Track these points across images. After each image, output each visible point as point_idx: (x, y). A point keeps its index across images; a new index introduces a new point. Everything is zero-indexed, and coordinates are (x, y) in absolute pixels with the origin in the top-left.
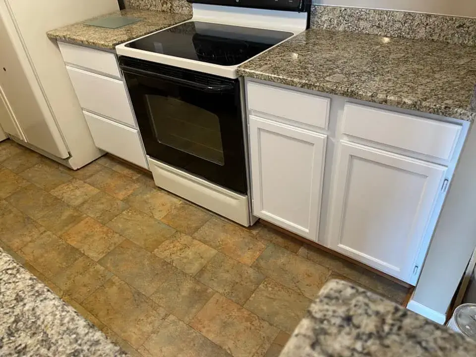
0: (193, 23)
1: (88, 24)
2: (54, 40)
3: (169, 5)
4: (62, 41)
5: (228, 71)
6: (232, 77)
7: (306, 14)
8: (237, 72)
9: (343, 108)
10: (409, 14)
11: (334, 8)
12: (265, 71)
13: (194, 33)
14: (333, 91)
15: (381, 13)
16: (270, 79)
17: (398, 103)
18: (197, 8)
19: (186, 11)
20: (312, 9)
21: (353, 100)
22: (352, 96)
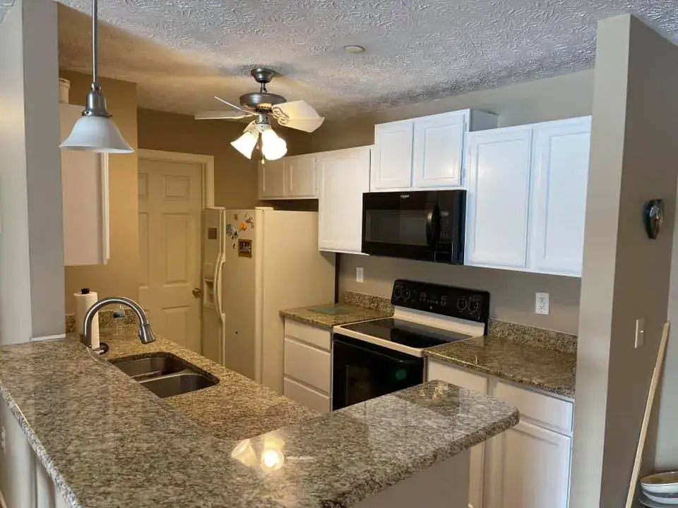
0: (393, 319)
1: (312, 310)
2: (283, 317)
3: (376, 304)
4: (290, 318)
5: (416, 352)
6: (418, 355)
7: (484, 324)
8: (423, 352)
9: (496, 386)
10: (560, 334)
11: (504, 323)
12: (443, 354)
13: (392, 327)
14: (488, 372)
15: (540, 331)
16: (446, 360)
17: (530, 383)
18: (397, 309)
19: (389, 310)
20: (489, 321)
21: (502, 379)
22: (499, 375)
